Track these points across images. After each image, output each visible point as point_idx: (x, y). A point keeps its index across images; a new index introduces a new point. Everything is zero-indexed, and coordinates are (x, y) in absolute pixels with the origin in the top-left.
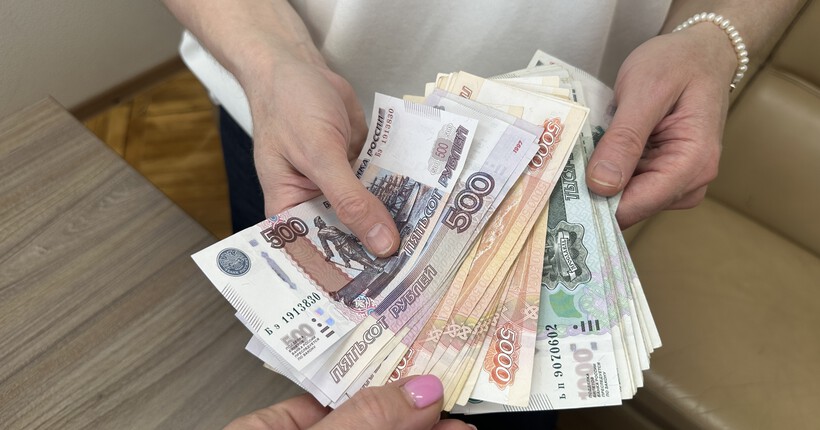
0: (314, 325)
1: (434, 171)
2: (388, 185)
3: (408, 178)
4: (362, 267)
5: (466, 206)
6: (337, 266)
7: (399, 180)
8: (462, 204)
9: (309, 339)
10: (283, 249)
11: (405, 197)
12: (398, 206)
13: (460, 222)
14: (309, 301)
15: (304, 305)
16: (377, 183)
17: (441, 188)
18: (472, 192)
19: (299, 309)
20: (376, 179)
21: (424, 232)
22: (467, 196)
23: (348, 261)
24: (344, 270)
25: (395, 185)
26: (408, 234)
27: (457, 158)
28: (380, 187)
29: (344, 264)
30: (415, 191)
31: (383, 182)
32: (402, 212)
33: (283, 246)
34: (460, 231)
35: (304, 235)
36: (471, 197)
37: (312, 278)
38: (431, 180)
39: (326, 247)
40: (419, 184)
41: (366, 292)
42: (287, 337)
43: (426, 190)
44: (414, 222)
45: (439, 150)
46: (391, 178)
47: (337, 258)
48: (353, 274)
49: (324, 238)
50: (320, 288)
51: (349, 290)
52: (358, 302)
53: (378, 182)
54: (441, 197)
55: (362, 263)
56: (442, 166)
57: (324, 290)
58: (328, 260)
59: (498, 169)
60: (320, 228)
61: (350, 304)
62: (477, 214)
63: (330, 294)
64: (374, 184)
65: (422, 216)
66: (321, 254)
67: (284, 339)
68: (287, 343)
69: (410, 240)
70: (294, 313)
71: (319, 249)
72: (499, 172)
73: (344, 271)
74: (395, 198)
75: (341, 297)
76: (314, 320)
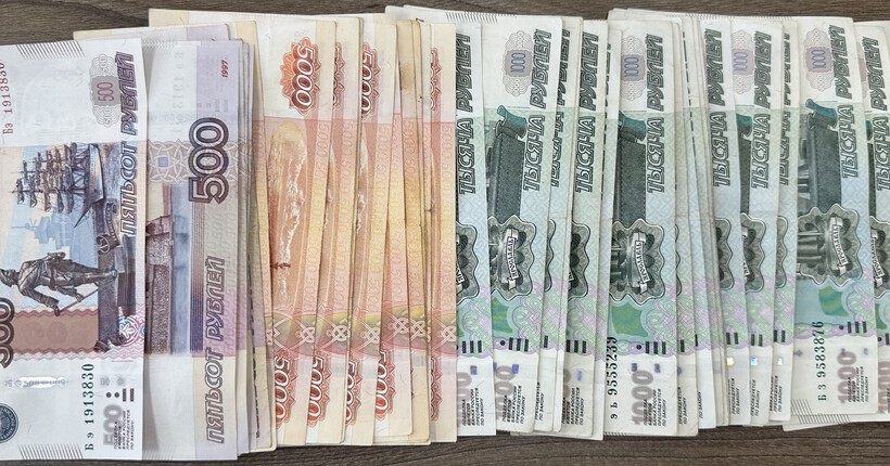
0: (113, 401)
1: (107, 122)
2: (50, 164)
3: (74, 145)
4: (92, 287)
5: (208, 168)
6: (71, 309)
7: (62, 153)
8: (202, 167)
9: (121, 419)
10: (15, 355)
11: (84, 169)
12: (80, 184)
13: (214, 190)
14: (87, 380)
15: (87, 390)
16: (29, 169)
17: (129, 139)
18: (206, 148)
19: (88, 399)
20: (25, 164)
21: (134, 199)
22: (202, 156)
23: (74, 293)
24: (81, 307)
25: (60, 161)
26: (115, 211)
27: (134, 94)
28: (39, 172)
29: (74, 300)
30: (95, 156)
31: (38, 163)
32: (92, 189)
33: (12, 353)
34: (220, 200)
35: (13, 312)
36: (209, 155)
37: (66, 352)
38: (111, 134)
39: (42, 298)
40: (96, 146)
41: (121, 313)
42: (106, 436)
43: (109, 149)
44: (115, 194)
45: (101, 92)
46: (48, 154)
47: (65, 301)
48: (92, 303)
49: (30, 291)
50: (82, 354)
51: (106, 326)
52: (125, 331)
53: (31, 167)
54: (135, 149)
55: (88, 281)
56: (116, 112)
57: (87, 351)
58: (58, 313)
59: (217, 106)
60: (16, 282)
61: (120, 341)
62: (228, 171)
63: (96, 350)
64: (26, 172)
65: (121, 182)
66: (45, 312)
67: (106, 442)
68: (111, 443)
69: (123, 218)
70: (89, 407)
71: (40, 310)
72: (221, 109)
73: (82, 309)
74: (70, 176)
75: (106, 343)
76: (109, 395)
